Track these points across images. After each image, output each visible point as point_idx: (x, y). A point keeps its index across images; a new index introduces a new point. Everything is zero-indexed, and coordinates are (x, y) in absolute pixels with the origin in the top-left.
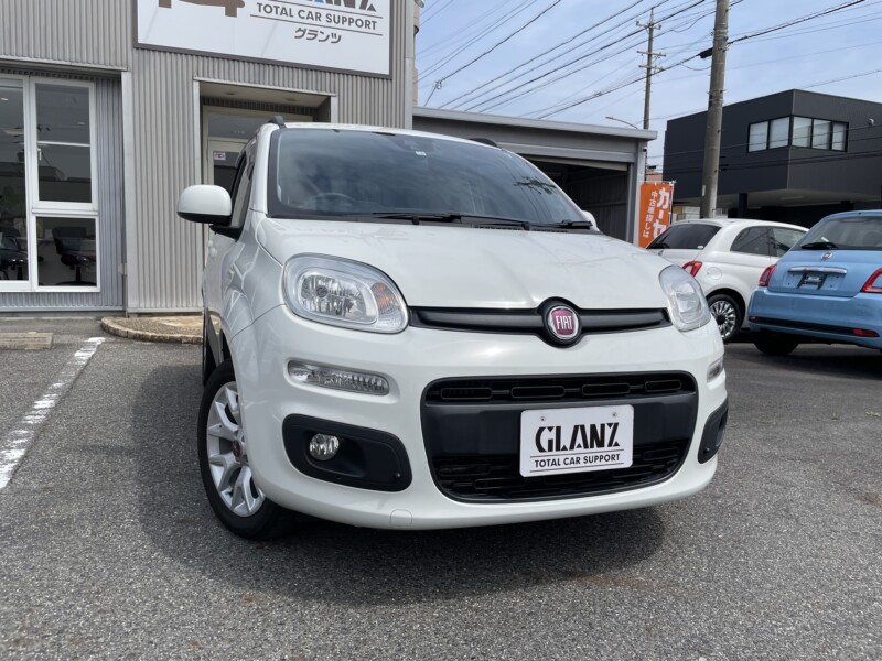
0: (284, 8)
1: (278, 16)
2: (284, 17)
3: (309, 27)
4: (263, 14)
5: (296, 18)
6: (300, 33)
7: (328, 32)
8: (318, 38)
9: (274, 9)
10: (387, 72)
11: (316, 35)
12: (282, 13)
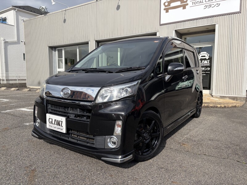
0: (200, 1)
1: (199, 4)
2: (200, 4)
3: (208, 4)
4: (194, 5)
5: (204, 3)
6: (206, 7)
7: (215, 4)
8: (212, 7)
9: (197, 2)
10: (239, 11)
11: (211, 6)
12: (200, 3)
